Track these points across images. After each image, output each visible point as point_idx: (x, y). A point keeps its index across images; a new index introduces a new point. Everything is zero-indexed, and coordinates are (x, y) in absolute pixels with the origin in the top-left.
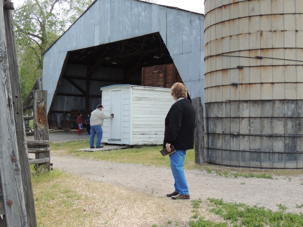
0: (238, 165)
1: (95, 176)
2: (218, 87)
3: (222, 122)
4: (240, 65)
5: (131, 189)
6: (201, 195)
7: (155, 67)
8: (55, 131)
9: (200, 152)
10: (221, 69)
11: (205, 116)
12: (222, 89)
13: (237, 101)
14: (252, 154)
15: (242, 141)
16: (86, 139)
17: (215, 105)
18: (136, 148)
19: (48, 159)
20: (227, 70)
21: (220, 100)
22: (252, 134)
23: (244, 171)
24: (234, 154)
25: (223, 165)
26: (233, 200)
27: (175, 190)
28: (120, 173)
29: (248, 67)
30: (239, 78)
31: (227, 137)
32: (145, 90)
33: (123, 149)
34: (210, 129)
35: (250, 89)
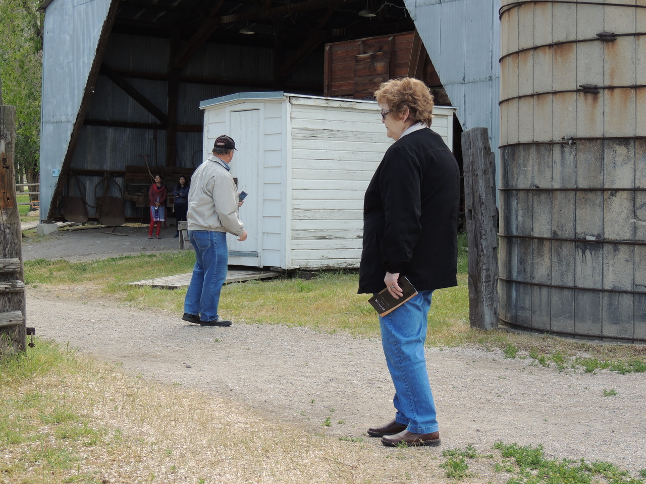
0: (596, 332)
1: (166, 364)
2: (538, 97)
3: (550, 203)
4: (606, 29)
5: (265, 410)
6: (478, 431)
7: (363, 41)
8: (80, 226)
9: (484, 293)
10: (549, 41)
11: (499, 184)
12: (552, 102)
13: (596, 139)
14: (639, 302)
15: (611, 262)
16: (163, 249)
17: (531, 151)
18: (301, 277)
19: (18, 316)
20: (568, 44)
21: (546, 138)
22: (642, 241)
23: (615, 350)
24: (585, 300)
25: (552, 333)
26: (575, 452)
27: (397, 417)
28: (242, 357)
29: (632, 38)
30: (602, 69)
31: (566, 250)
32: (328, 109)
33: (263, 279)
34: (514, 223)
35: (638, 104)
